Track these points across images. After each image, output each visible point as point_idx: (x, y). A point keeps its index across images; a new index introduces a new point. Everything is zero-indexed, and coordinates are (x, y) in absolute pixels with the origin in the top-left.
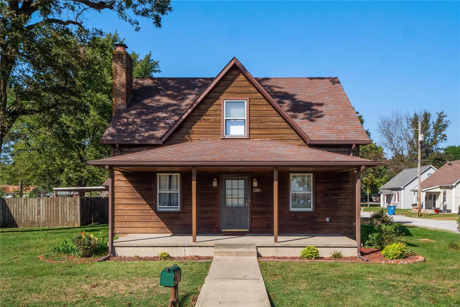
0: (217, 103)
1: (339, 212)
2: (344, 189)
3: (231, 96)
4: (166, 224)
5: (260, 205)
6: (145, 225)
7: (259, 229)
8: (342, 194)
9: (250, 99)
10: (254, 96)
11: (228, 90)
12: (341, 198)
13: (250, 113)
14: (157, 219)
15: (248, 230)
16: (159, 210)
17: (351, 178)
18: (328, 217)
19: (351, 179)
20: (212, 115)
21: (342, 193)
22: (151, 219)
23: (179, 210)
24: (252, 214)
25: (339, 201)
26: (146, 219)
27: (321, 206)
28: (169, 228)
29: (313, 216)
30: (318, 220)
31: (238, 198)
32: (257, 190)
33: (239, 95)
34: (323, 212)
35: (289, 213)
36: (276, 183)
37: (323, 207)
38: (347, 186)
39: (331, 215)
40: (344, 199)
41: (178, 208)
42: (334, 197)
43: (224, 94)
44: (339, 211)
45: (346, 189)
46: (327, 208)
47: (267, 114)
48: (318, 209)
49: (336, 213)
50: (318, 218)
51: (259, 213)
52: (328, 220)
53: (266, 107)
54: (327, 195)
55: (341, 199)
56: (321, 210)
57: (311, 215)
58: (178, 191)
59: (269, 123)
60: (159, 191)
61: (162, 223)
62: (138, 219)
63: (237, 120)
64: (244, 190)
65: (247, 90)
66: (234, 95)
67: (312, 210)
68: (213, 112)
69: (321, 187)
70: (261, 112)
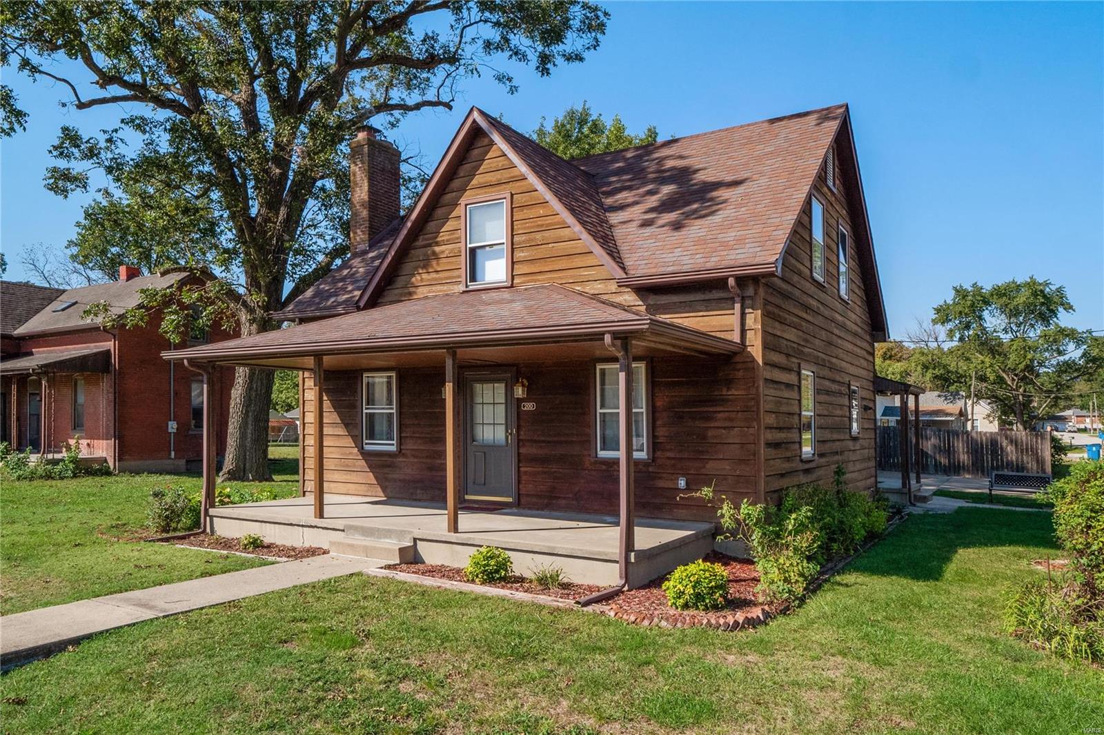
0: (453, 214)
1: (710, 465)
2: (723, 400)
3: (478, 194)
4: (376, 478)
5: (535, 441)
6: (345, 477)
7: (534, 500)
8: (720, 416)
9: (512, 195)
10: (521, 186)
11: (474, 182)
12: (716, 424)
13: (515, 227)
14: (363, 466)
15: (510, 500)
16: (367, 447)
17: (739, 370)
18: (683, 475)
19: (740, 374)
20: (447, 241)
21: (719, 412)
22: (354, 466)
23: (394, 448)
24: (519, 461)
25: (710, 433)
26: (347, 466)
27: (668, 447)
28: (381, 487)
29: (650, 472)
30: (661, 484)
31: (494, 424)
32: (529, 406)
33: (493, 189)
34: (673, 462)
35: (596, 463)
36: (449, 389)
37: (670, 450)
38: (730, 393)
39: (692, 472)
40: (725, 428)
41: (393, 445)
42: (698, 423)
43: (467, 193)
44: (711, 462)
45: (728, 400)
46: (681, 451)
47: (548, 225)
48: (659, 454)
49: (704, 467)
50: (660, 478)
51: (534, 460)
52: (682, 483)
53: (544, 207)
54: (681, 417)
55: (714, 427)
56: (669, 458)
57: (644, 469)
58: (392, 409)
59: (550, 245)
60: (366, 409)
61: (371, 474)
62: (336, 465)
63: (495, 247)
64: (504, 406)
65: (508, 176)
66: (483, 191)
67: (646, 457)
68: (449, 235)
69: (667, 396)
70: (534, 222)
